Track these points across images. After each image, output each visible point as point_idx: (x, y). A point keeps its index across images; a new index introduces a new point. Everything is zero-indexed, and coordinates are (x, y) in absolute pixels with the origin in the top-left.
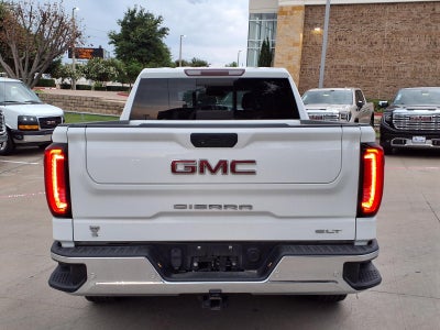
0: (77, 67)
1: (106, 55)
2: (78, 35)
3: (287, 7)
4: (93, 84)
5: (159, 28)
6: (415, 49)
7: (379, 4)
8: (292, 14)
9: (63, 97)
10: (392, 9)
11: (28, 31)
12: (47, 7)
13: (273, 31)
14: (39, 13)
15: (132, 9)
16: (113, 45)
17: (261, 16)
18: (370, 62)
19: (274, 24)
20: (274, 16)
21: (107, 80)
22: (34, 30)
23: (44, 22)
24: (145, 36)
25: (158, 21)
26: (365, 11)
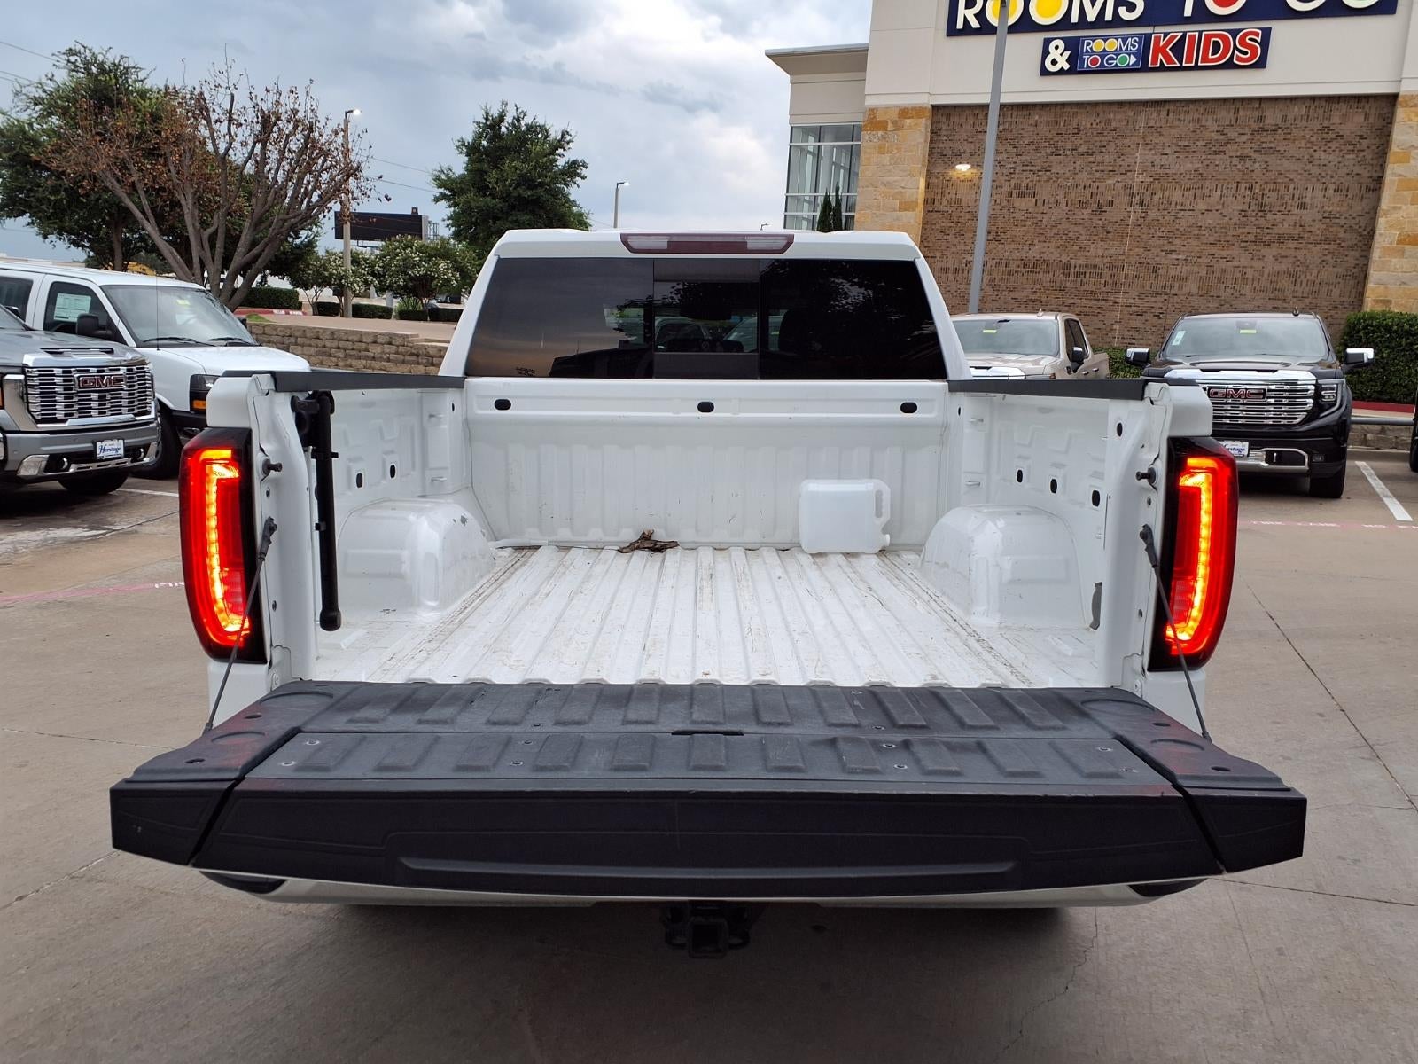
0: (355, 261)
1: (428, 232)
2: (352, 172)
3: (887, 108)
4: (396, 303)
5: (561, 162)
6: (1209, 220)
7: (1120, 104)
8: (898, 128)
9: (317, 335)
10: (1153, 118)
11: (224, 159)
12: (272, 98)
13: (851, 172)
14: (251, 115)
15: (495, 113)
16: (444, 203)
17: (819, 133)
18: (1096, 251)
19: (853, 153)
20: (852, 133)
21: (431, 293)
22: (238, 155)
23: (263, 137)
24: (526, 181)
25: (561, 143)
26: (1085, 121)
